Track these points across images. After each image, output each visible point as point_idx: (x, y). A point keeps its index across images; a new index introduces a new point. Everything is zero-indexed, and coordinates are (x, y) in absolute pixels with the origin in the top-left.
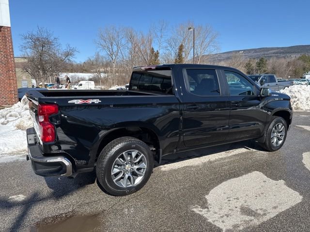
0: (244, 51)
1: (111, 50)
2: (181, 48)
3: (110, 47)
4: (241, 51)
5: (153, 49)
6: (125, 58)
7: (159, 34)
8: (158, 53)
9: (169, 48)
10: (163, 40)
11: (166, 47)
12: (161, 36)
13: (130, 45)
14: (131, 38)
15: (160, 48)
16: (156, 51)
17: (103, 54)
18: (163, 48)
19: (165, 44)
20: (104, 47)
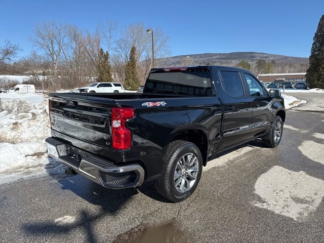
0: (191, 56)
1: (51, 49)
2: (133, 51)
3: (50, 46)
4: (188, 56)
5: (102, 50)
6: (68, 58)
7: (108, 34)
8: (108, 54)
9: (119, 50)
10: (112, 40)
11: (115, 49)
12: (110, 37)
13: (74, 45)
14: (75, 37)
15: (110, 49)
16: (105, 52)
17: (42, 53)
18: (112, 49)
19: (114, 46)
20: (42, 46)
